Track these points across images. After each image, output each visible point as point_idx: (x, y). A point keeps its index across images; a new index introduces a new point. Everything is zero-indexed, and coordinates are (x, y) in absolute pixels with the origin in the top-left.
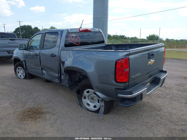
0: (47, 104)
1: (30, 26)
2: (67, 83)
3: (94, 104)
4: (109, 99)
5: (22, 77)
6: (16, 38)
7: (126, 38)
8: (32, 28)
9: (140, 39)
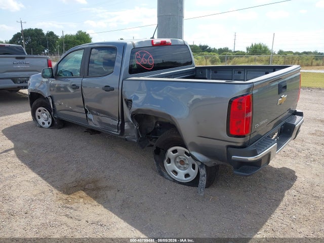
0: (103, 172)
1: (41, 30)
2: (134, 136)
3: (186, 172)
4: (214, 162)
5: (47, 125)
6: (25, 54)
7: (210, 50)
8: (43, 34)
9: (235, 52)
